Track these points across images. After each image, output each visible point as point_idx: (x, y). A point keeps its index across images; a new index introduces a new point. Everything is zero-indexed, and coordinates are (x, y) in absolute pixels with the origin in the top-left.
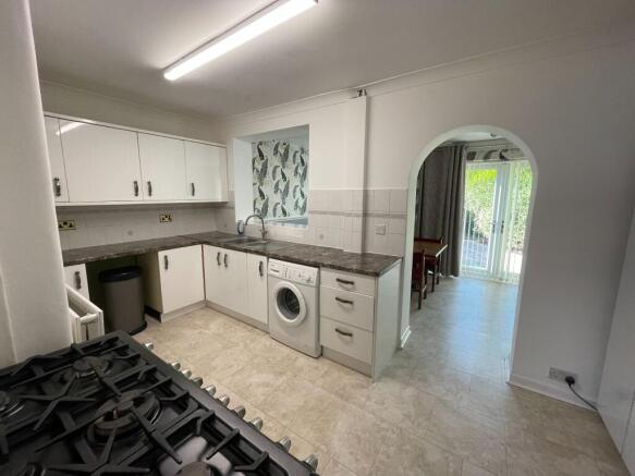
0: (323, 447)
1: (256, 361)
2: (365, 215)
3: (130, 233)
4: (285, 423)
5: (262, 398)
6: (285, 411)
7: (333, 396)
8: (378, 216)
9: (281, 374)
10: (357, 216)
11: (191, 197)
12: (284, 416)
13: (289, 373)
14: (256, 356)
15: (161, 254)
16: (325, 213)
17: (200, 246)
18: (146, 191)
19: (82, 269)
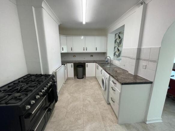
0: (85, 124)
1: (93, 95)
2: (138, 59)
3: (84, 58)
4: (84, 112)
5: (86, 104)
6: (87, 110)
7: (101, 116)
8: (145, 60)
9: (95, 101)
10: (134, 59)
11: (96, 51)
12: (86, 111)
13: (97, 103)
14: (94, 94)
15: (86, 64)
16: (126, 57)
17: (95, 63)
18: (86, 50)
19: (73, 64)
